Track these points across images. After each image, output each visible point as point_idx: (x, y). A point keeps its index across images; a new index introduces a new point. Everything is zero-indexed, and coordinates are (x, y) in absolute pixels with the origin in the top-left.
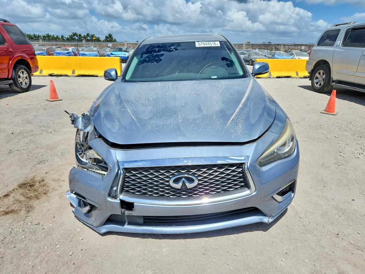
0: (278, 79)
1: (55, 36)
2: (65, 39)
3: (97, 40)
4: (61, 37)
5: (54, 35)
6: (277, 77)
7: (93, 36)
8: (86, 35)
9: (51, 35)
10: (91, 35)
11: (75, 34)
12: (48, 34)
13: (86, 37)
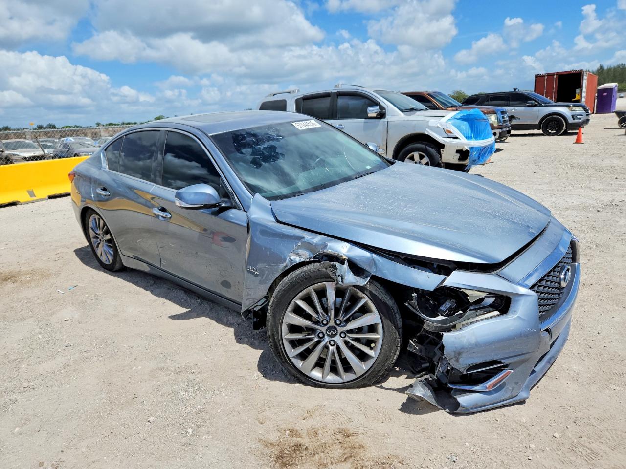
0: (53, 200)
6: (51, 197)
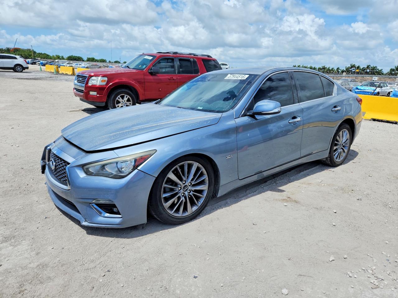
1: (331, 69)
2: (340, 71)
3: (378, 72)
4: (336, 69)
5: (329, 67)
7: (374, 68)
8: (366, 67)
9: (326, 68)
10: (372, 67)
11: (353, 66)
12: (324, 66)
13: (365, 69)
